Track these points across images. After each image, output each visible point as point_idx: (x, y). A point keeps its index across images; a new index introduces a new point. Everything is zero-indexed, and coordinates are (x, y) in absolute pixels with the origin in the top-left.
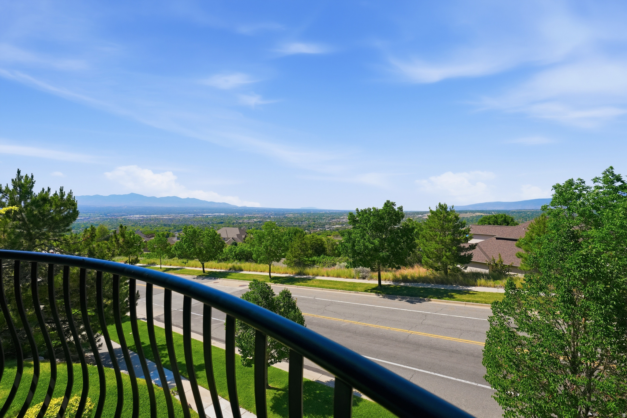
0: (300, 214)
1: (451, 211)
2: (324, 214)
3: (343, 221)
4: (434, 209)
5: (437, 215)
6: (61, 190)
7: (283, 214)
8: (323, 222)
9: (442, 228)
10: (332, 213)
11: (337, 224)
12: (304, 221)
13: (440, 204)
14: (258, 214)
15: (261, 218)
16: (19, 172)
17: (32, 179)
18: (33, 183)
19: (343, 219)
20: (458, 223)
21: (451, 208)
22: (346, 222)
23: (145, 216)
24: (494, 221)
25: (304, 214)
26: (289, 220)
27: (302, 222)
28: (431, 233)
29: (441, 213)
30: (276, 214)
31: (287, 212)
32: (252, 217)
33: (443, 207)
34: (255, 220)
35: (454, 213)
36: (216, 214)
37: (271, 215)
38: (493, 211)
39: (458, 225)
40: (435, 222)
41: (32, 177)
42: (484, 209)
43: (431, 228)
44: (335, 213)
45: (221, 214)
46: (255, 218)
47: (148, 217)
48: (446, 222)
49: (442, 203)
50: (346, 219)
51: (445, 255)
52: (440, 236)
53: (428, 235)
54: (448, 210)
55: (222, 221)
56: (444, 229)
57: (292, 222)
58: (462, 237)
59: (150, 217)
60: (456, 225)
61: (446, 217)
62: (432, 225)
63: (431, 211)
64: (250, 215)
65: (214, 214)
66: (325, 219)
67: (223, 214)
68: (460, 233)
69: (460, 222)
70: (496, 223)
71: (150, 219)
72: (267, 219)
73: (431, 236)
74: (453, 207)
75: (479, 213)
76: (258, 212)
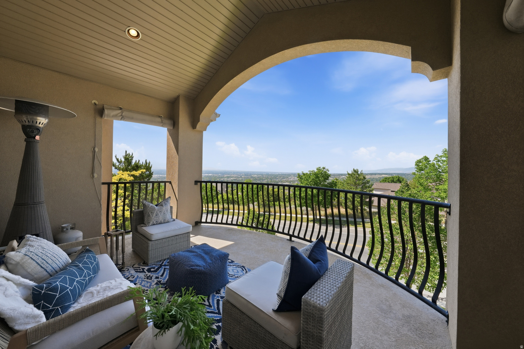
0: (262, 175)
1: (361, 173)
2: (278, 175)
3: (291, 180)
4: (350, 172)
5: (352, 176)
6: (146, 161)
7: (250, 175)
8: (277, 180)
9: (355, 183)
10: (283, 174)
11: (287, 182)
12: (265, 180)
13: (354, 169)
14: (234, 175)
15: (235, 177)
16: (126, 152)
17: (132, 155)
18: (133, 157)
19: (291, 178)
20: (365, 181)
21: (361, 172)
22: (293, 181)
23: (161, 175)
24: (391, 180)
25: (264, 175)
26: (254, 179)
27: (263, 180)
28: (348, 187)
29: (355, 175)
30: (245, 175)
31: (253, 173)
32: (230, 176)
33: (356, 171)
34: (232, 179)
35: (363, 175)
36: (206, 174)
37: (242, 175)
38: (395, 174)
39: (365, 182)
40: (351, 180)
41: (132, 154)
42: (388, 173)
43: (348, 184)
44: (285, 175)
45: (209, 175)
46: (232, 177)
47: (162, 176)
48: (357, 180)
49: (355, 169)
50: (293, 179)
51: (357, 200)
52: (354, 189)
53: (347, 188)
54: (359, 173)
55: (210, 179)
56: (356, 184)
57: (256, 180)
58: (368, 190)
59: (164, 176)
60: (364, 182)
61: (357, 177)
62: (349, 182)
63: (348, 173)
64: (229, 175)
65: (205, 175)
66: (278, 178)
67: (211, 175)
68: (366, 187)
69: (366, 180)
70: (393, 181)
71: (164, 178)
72: (240, 178)
73: (348, 189)
74: (362, 171)
75: (384, 175)
76: (233, 173)
